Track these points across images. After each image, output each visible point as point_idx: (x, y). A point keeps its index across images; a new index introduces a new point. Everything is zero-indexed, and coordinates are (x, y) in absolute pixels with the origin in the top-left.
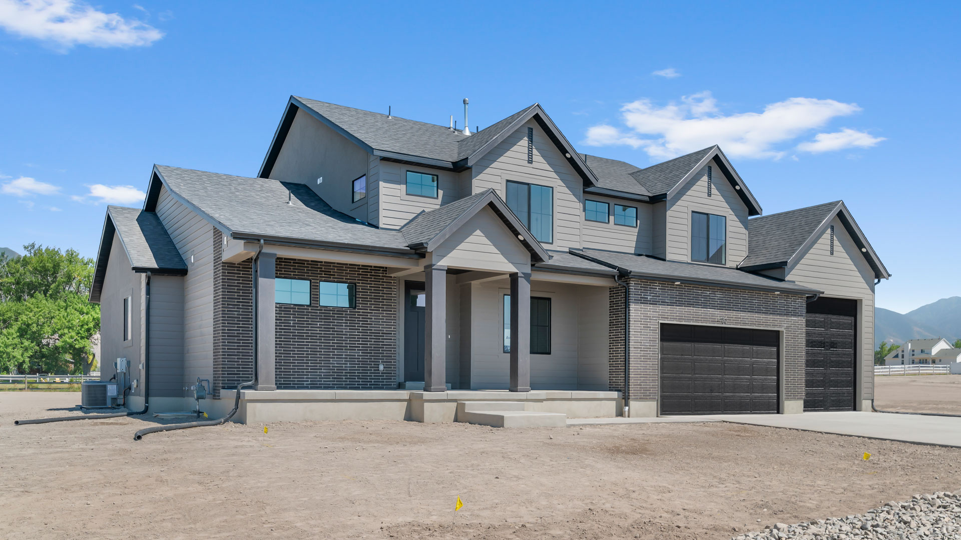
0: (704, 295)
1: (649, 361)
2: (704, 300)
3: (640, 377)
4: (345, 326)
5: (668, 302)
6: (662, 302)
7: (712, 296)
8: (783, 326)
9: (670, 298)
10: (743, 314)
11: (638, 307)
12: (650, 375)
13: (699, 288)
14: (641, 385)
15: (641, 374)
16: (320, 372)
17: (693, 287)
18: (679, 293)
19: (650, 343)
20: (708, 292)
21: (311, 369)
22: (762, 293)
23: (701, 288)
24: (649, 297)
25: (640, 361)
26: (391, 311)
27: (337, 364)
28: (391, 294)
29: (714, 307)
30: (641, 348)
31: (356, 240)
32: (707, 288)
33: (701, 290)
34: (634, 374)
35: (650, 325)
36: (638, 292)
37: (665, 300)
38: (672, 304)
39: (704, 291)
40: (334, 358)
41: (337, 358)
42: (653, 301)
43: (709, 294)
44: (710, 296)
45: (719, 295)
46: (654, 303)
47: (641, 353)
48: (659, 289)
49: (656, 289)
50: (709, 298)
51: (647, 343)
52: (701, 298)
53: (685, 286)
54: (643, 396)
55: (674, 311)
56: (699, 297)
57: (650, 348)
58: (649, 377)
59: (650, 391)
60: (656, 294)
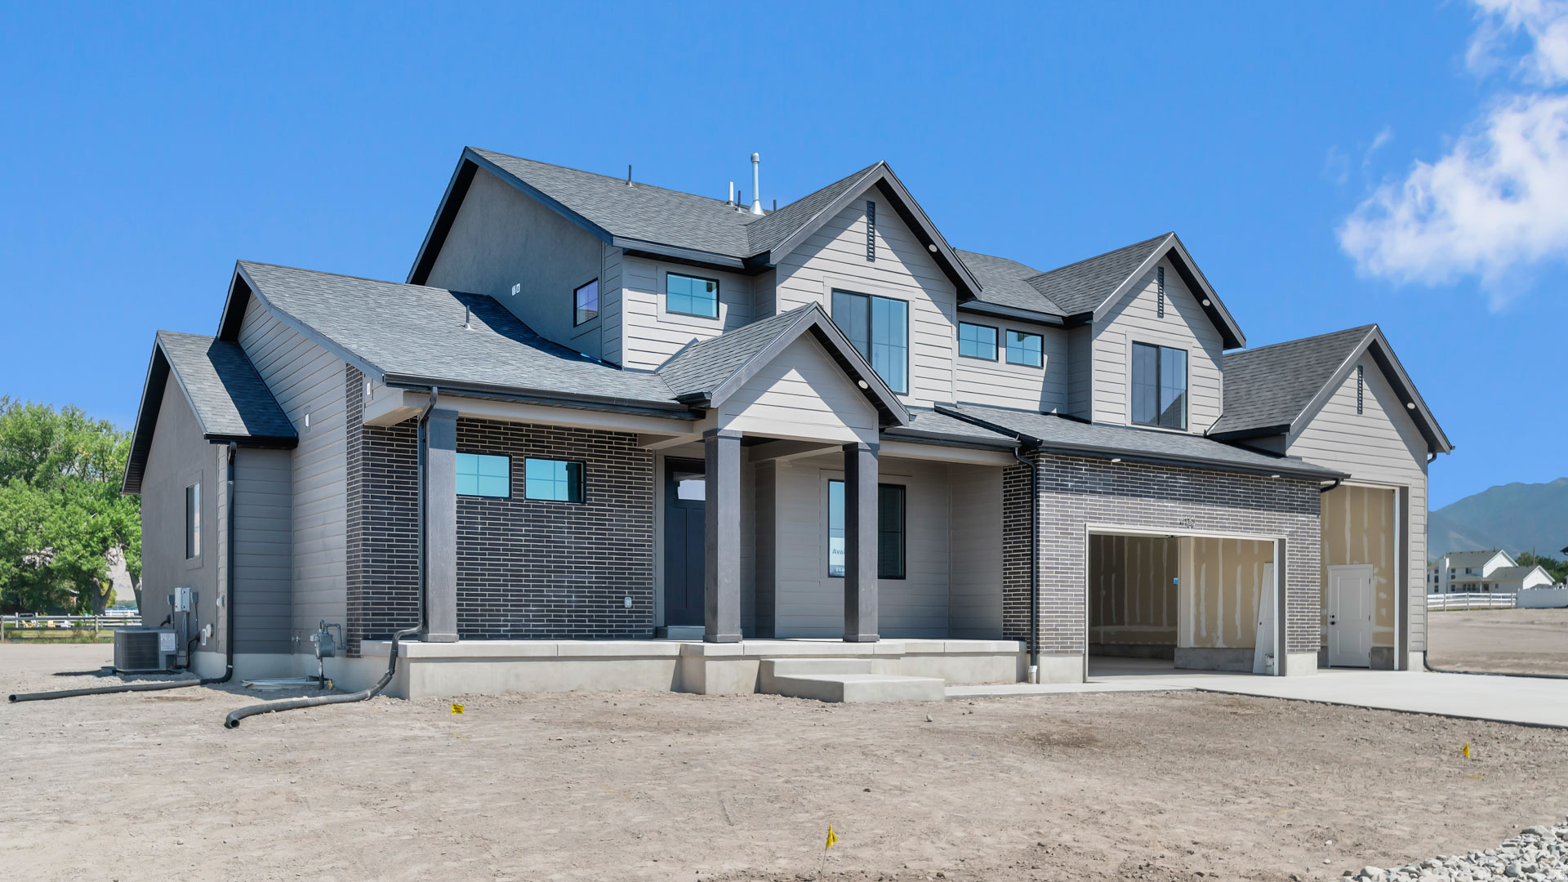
0: (1158, 481)
1: (1071, 591)
2: (1158, 489)
3: (1056, 617)
4: (568, 533)
5: (1100, 493)
6: (1090, 492)
7: (1171, 482)
8: (1284, 531)
9: (1104, 484)
10: (1220, 511)
11: (1052, 499)
12: (1072, 612)
13: (1150, 468)
15: (1057, 612)
16: (526, 611)
17: (1140, 467)
18: (1118, 477)
19: (1073, 560)
20: (1165, 476)
21: (512, 606)
22: (1250, 476)
23: (1154, 468)
24: (1070, 484)
25: (1056, 590)
26: (644, 507)
27: (555, 596)
28: (644, 479)
29: (1174, 500)
30: (1058, 568)
31: (590, 387)
32: (1163, 469)
33: (1154, 472)
34: (1046, 612)
35: (1071, 530)
36: (1052, 475)
37: (1096, 488)
38: (1106, 495)
39: (1158, 473)
40: (550, 586)
41: (555, 587)
42: (1076, 490)
43: (1167, 478)
44: (1167, 482)
45: (1182, 480)
46: (1078, 493)
47: (1057, 577)
48: (1086, 470)
49: (1081, 470)
50: (1167, 486)
51: (1068, 560)
52: (1154, 485)
53: (1127, 465)
54: (1061, 647)
55: (1110, 506)
56: (1150, 484)
57: (1072, 569)
58: (1071, 617)
59: (1072, 638)
60: (1082, 478)
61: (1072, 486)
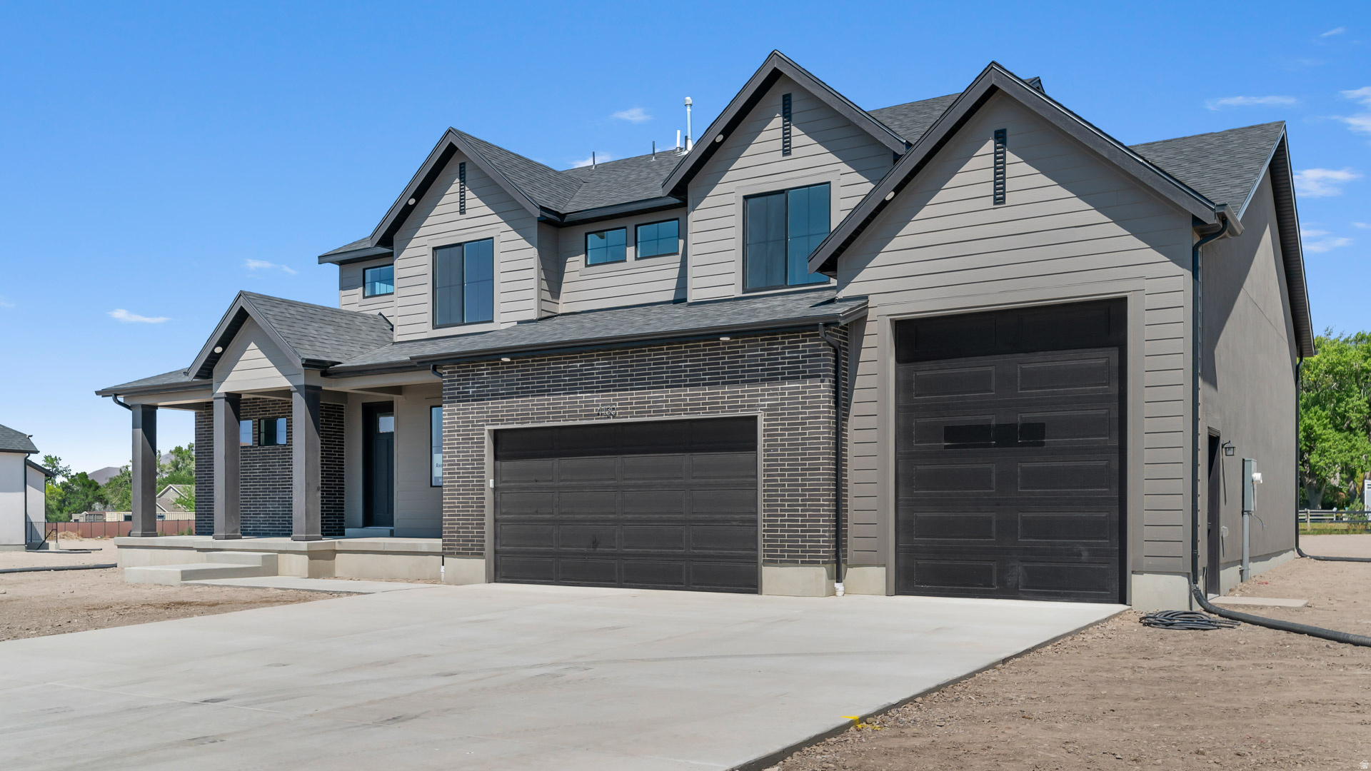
0: (570, 371)
1: (472, 494)
2: (569, 380)
3: (458, 520)
5: (503, 394)
6: (492, 395)
7: (586, 370)
8: (759, 406)
9: (507, 385)
10: (654, 393)
11: (455, 408)
12: (473, 515)
13: (560, 359)
14: (459, 532)
15: (459, 515)
17: (549, 360)
18: (522, 375)
19: (474, 464)
20: (579, 364)
22: (702, 343)
23: (564, 359)
24: (471, 390)
25: (458, 494)
29: (589, 389)
30: (459, 473)
32: (576, 357)
33: (566, 363)
34: (449, 515)
35: (472, 435)
36: (454, 385)
37: (498, 390)
38: (509, 395)
39: (570, 363)
42: (477, 396)
43: (581, 366)
44: (582, 370)
45: (600, 364)
46: (479, 398)
47: (459, 482)
48: (487, 374)
49: (483, 374)
50: (580, 375)
51: (469, 464)
52: (564, 376)
53: (532, 361)
54: (463, 549)
55: (513, 406)
56: (560, 376)
57: (474, 473)
58: (472, 520)
59: (473, 541)
60: (483, 383)
61: (473, 392)
